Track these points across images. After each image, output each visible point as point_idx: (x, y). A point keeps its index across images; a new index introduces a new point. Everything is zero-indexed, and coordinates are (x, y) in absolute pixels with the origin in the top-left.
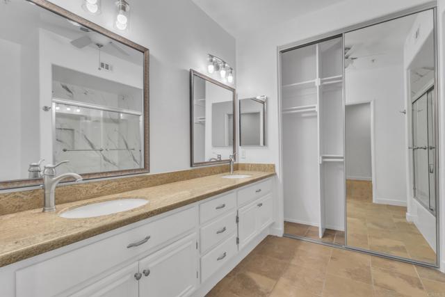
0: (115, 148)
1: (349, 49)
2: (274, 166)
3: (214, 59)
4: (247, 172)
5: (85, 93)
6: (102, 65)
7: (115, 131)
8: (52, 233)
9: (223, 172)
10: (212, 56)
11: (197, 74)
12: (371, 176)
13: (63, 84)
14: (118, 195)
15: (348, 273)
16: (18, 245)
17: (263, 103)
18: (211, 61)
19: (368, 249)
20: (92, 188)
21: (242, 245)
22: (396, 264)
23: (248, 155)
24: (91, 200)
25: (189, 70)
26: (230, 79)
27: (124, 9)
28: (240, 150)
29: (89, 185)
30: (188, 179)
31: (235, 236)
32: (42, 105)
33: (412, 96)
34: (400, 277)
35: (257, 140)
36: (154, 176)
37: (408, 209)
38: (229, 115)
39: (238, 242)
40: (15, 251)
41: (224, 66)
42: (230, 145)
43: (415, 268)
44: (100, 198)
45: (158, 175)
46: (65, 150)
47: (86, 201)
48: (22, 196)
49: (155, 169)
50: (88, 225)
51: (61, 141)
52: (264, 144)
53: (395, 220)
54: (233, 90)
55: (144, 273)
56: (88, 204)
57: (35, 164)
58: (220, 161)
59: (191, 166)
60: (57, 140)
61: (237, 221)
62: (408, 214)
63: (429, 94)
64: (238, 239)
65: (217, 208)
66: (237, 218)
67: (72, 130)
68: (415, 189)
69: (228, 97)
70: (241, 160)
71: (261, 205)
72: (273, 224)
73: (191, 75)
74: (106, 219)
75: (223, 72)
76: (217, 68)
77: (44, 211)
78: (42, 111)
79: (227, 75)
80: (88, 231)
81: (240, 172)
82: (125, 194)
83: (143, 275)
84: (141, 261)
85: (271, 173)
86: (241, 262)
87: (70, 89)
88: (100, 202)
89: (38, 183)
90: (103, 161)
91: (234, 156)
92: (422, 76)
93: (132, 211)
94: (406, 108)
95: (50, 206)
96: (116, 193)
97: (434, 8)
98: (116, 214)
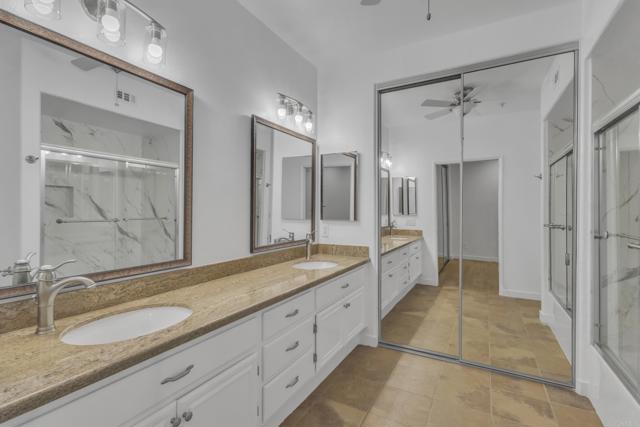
0: (137, 216)
1: (472, 89)
2: (367, 249)
3: (286, 101)
4: (329, 257)
5: (92, 134)
6: (119, 95)
7: (137, 189)
8: (55, 373)
9: (297, 257)
10: (283, 96)
11: (262, 122)
12: (497, 256)
13: (57, 120)
14: (145, 301)
15: (461, 397)
16: (9, 394)
17: (355, 157)
18: (283, 103)
19: (488, 363)
20: (108, 293)
21: (321, 363)
22: (522, 384)
23: (332, 233)
24: (106, 311)
25: (250, 116)
26: (309, 126)
27: (158, 35)
28: (321, 225)
29: (103, 289)
30: (246, 271)
31: (312, 351)
32: (25, 154)
33: (550, 157)
34: (526, 402)
35: (345, 212)
36: (197, 269)
37: (543, 305)
38: (307, 169)
39: (315, 360)
40: (5, 405)
41: (301, 110)
42: (307, 218)
43: (545, 389)
44: (121, 307)
45: (203, 268)
46: (59, 222)
47: (97, 313)
48: (5, 310)
49: (199, 260)
50: (106, 357)
51: (52, 205)
52: (355, 219)
53: (526, 321)
54: (313, 142)
55: (184, 416)
56: (102, 317)
57: (23, 261)
58: (293, 242)
59: (252, 251)
60: (46, 203)
61: (315, 331)
62: (542, 312)
63: (570, 158)
64: (315, 356)
65: (288, 316)
66: (315, 326)
67: (70, 188)
68: (550, 279)
69: (306, 149)
70: (321, 240)
71: (348, 305)
72: (365, 330)
73: (254, 121)
74: (133, 346)
75: (299, 118)
76: (291, 111)
77: (37, 333)
78: (25, 164)
79: (305, 121)
80: (107, 368)
81: (320, 256)
82: (156, 299)
83: (183, 419)
84: (181, 401)
85: (363, 259)
86: (320, 386)
87: (67, 127)
88: (120, 312)
89: (29, 290)
90: (119, 235)
91: (313, 236)
92: (562, 130)
93: (169, 330)
94: (542, 172)
95: (46, 325)
96: (143, 297)
97: (575, 51)
98: (145, 337)
